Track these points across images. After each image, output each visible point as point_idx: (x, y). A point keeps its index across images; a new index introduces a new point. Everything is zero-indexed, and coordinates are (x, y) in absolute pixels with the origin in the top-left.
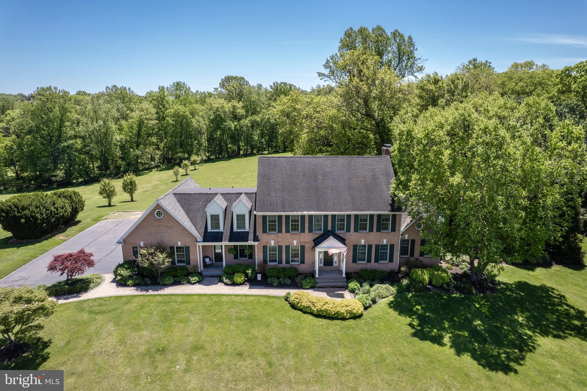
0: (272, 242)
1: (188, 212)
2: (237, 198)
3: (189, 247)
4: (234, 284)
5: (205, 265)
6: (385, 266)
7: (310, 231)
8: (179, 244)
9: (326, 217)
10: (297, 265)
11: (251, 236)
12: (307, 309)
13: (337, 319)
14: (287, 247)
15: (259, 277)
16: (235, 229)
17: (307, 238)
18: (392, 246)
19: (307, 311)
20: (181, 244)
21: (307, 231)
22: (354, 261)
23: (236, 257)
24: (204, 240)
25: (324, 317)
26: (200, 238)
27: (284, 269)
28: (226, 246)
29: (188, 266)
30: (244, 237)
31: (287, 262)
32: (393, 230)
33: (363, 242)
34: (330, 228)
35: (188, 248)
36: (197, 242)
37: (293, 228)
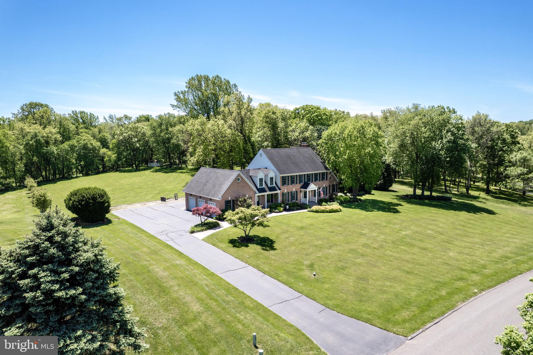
7: (299, 183)
9: (305, 175)
10: (295, 201)
11: (277, 188)
14: (291, 192)
15: (288, 207)
16: (270, 186)
17: (298, 186)
18: (327, 187)
19: (325, 212)
20: (248, 196)
26: (257, 191)
30: (273, 189)
31: (291, 201)
32: (327, 179)
33: (317, 186)
34: (306, 181)
37: (293, 182)
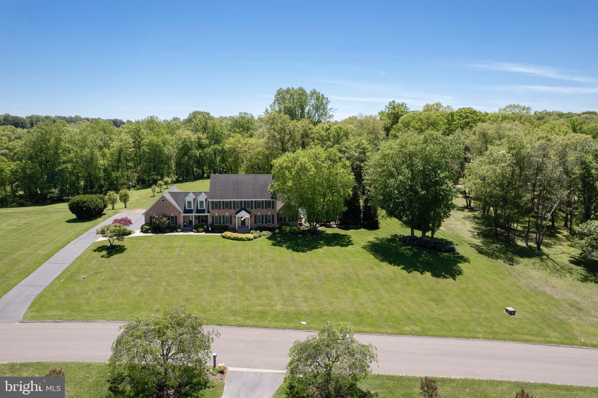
0: (216, 214)
1: (176, 201)
2: (200, 194)
4: (198, 232)
5: (184, 226)
6: (270, 225)
7: (234, 208)
8: (172, 215)
9: (241, 202)
10: (229, 225)
11: (206, 211)
13: (241, 240)
14: (224, 216)
15: (210, 229)
16: (199, 208)
17: (233, 211)
18: (273, 216)
19: (229, 238)
21: (232, 208)
22: (255, 223)
23: (199, 222)
24: (184, 213)
25: (236, 240)
26: (182, 212)
27: (222, 226)
28: (195, 216)
29: (176, 225)
30: (203, 211)
31: (224, 223)
32: (273, 208)
33: (259, 214)
34: (243, 207)
35: (176, 217)
36: (181, 214)
37: (225, 207)
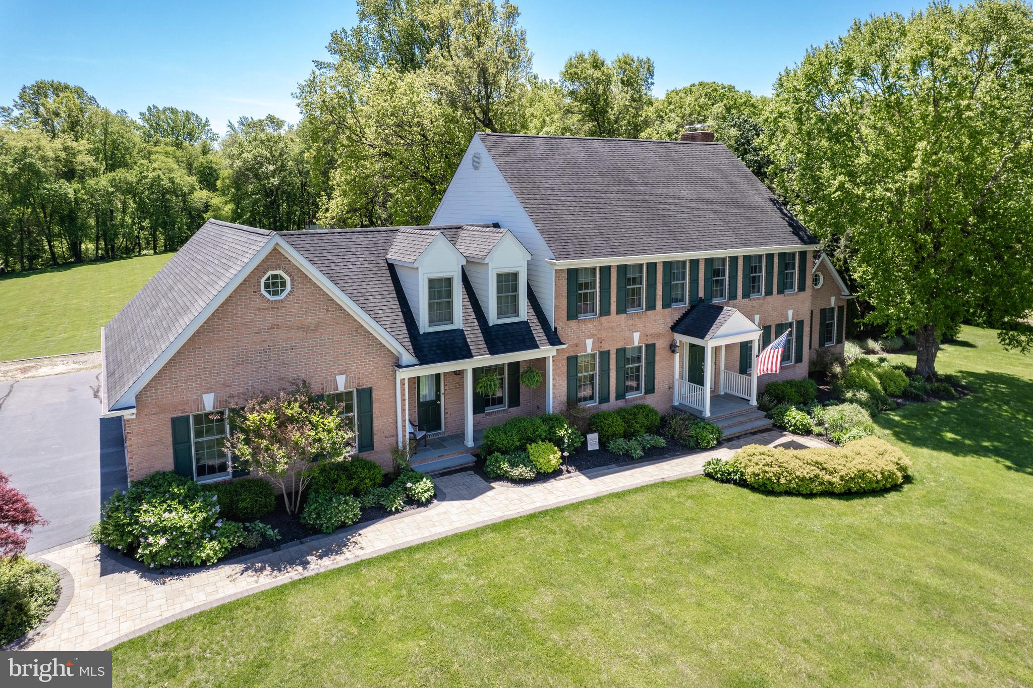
3: (370, 391)
4: (542, 477)
6: (790, 372)
7: (666, 305)
8: (340, 383)
9: (694, 264)
10: (640, 398)
11: (536, 333)
12: (812, 486)
14: (621, 352)
16: (493, 319)
17: (660, 322)
19: (815, 491)
20: (346, 381)
21: (659, 303)
22: (743, 369)
26: (403, 353)
27: (626, 413)
28: (474, 370)
29: (365, 455)
30: (522, 337)
31: (620, 396)
32: (801, 286)
33: (757, 320)
34: (701, 293)
35: (366, 395)
36: (400, 367)
37: (628, 302)
